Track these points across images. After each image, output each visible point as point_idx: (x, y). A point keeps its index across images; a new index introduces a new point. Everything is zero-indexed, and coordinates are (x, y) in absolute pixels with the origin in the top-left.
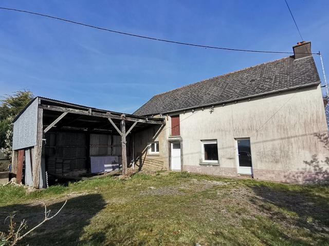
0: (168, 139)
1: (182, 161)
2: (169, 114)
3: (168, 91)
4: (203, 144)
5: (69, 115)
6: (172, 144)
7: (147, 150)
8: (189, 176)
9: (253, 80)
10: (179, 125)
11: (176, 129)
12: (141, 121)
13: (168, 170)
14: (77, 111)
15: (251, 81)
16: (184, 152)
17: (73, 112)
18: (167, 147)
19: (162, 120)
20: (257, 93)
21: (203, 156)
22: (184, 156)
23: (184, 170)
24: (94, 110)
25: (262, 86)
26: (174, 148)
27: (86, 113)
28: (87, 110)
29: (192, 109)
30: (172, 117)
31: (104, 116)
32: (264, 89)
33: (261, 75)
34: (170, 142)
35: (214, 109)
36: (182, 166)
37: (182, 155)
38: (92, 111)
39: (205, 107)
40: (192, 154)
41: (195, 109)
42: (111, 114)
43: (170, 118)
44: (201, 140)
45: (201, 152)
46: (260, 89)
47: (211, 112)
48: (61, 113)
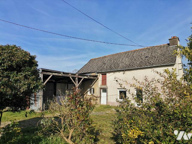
0: (99, 87)
1: (107, 99)
2: (100, 73)
3: (100, 57)
4: (118, 91)
5: (53, 76)
6: (102, 90)
7: (87, 92)
8: (110, 107)
9: (147, 57)
10: (106, 79)
11: (104, 81)
12: (86, 77)
13: (99, 104)
14: (56, 74)
15: (146, 57)
16: (108, 94)
17: (55, 75)
18: (99, 91)
19: (96, 76)
20: (147, 66)
21: (118, 97)
22: (108, 97)
23: (108, 105)
24: (64, 73)
25: (150, 61)
26: (103, 92)
27: (60, 75)
28: (60, 73)
29: (114, 71)
30: (102, 74)
31: (68, 76)
32: (150, 64)
33: (152, 54)
34: (101, 88)
35: (125, 72)
36: (107, 102)
37: (107, 96)
38: (63, 73)
39: (120, 71)
40: (112, 95)
41: (115, 71)
42: (71, 74)
43: (101, 75)
44: (118, 89)
45: (117, 95)
46: (149, 63)
47: (124, 73)
48: (50, 75)
